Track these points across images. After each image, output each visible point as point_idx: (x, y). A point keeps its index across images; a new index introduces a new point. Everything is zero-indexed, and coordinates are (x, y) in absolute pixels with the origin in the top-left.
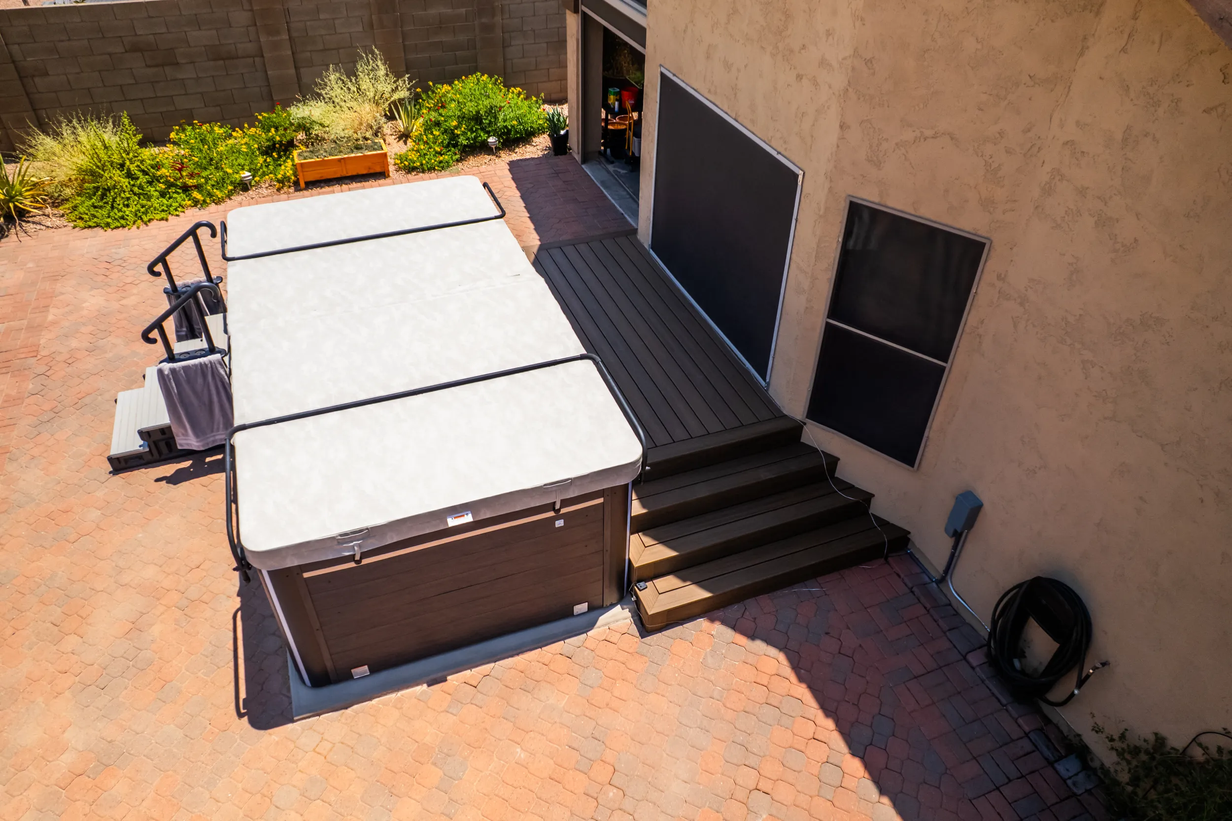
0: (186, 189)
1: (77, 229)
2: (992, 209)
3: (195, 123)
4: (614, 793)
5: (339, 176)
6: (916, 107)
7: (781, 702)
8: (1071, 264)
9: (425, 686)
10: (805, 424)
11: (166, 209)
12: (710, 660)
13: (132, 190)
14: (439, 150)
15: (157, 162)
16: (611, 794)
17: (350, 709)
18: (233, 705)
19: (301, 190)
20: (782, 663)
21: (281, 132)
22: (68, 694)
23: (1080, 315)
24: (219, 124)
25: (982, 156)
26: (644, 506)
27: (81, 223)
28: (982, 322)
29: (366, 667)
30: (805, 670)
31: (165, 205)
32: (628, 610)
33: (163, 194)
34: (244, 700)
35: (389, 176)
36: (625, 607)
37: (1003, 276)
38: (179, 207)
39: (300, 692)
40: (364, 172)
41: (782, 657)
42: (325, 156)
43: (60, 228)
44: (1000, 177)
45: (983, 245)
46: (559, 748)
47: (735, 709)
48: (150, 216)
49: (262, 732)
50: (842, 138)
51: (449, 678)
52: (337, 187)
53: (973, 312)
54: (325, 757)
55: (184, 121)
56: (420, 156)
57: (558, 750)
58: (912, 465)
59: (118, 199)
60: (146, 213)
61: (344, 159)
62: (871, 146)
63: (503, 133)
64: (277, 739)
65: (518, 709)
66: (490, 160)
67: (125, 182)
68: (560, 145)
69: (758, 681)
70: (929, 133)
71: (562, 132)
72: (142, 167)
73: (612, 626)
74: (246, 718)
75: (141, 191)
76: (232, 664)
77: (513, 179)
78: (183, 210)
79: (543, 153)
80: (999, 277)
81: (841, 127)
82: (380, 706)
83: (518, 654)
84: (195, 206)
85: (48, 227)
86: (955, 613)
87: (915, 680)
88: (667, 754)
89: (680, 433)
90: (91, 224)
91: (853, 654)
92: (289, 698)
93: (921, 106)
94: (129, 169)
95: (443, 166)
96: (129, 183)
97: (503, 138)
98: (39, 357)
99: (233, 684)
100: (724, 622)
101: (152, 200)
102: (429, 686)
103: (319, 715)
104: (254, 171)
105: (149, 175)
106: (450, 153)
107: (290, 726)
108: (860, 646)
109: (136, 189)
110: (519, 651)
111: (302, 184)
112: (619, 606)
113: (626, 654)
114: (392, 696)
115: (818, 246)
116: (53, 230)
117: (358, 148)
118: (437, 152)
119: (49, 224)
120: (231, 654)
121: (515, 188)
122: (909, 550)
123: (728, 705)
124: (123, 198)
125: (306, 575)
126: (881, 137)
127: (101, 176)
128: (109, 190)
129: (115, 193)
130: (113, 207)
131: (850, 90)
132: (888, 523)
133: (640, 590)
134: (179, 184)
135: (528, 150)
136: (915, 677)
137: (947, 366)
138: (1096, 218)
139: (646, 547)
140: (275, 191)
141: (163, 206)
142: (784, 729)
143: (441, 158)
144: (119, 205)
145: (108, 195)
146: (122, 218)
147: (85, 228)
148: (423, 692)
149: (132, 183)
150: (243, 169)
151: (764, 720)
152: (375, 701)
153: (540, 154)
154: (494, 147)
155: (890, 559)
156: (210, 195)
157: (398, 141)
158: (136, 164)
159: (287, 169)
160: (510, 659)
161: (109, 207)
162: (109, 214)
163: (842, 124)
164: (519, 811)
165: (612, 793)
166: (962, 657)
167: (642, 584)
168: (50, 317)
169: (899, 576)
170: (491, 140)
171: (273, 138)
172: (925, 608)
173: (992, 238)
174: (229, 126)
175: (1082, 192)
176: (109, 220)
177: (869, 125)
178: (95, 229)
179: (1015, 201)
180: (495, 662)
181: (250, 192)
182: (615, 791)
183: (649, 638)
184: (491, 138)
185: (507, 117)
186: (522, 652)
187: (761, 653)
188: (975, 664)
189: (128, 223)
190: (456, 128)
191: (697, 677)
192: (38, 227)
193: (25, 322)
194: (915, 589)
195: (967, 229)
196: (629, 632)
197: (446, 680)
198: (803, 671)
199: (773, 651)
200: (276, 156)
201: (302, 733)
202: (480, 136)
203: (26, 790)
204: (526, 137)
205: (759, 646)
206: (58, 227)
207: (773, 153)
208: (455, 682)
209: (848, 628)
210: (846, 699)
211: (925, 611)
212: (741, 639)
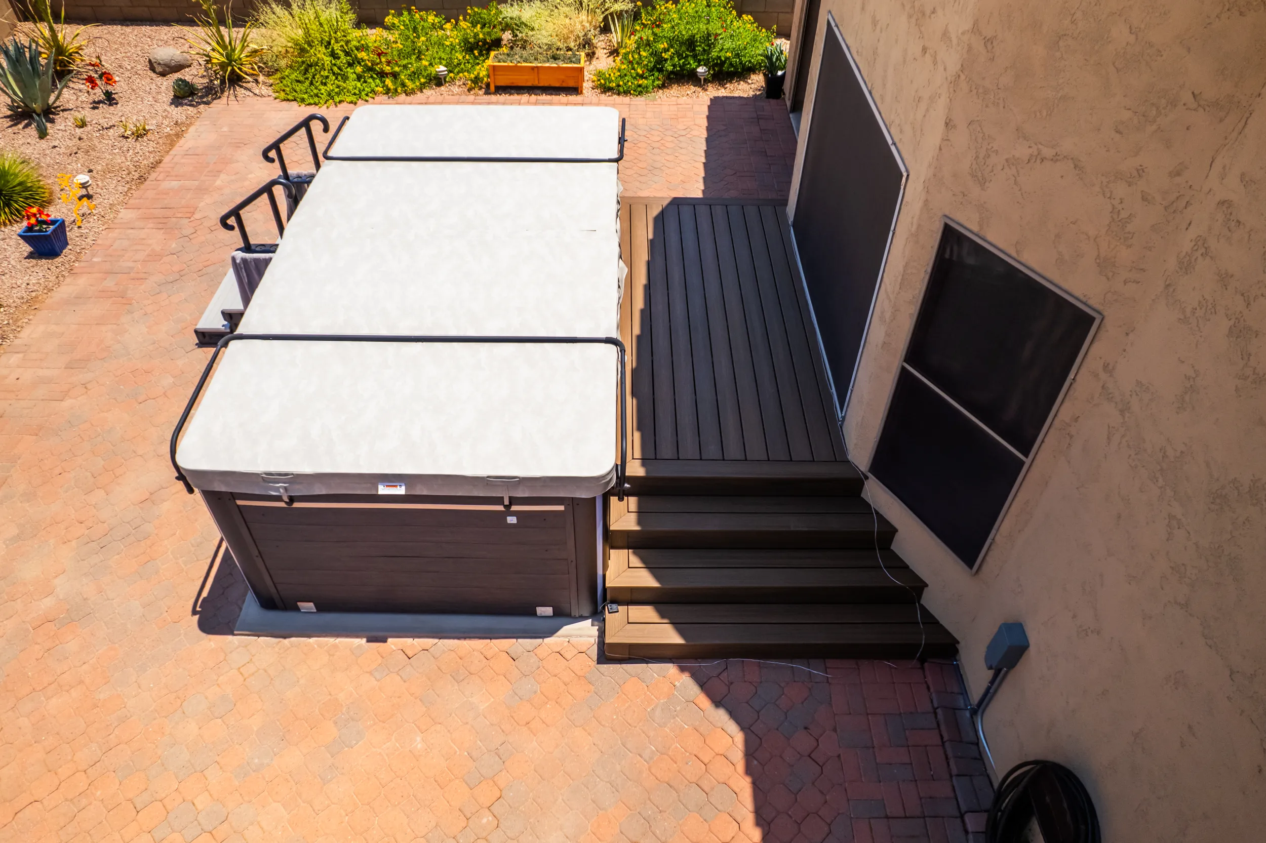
0: (382, 75)
1: (278, 100)
2: (1110, 274)
3: (413, 10)
4: (488, 820)
5: (529, 84)
6: (1038, 114)
7: (712, 789)
8: (1188, 378)
9: (365, 640)
10: (867, 478)
11: (357, 92)
12: (658, 712)
13: (332, 70)
14: (641, 72)
15: (362, 44)
16: (485, 820)
17: (287, 640)
18: (193, 600)
19: (490, 94)
20: (737, 744)
21: (486, 30)
22: (74, 543)
24: (434, 13)
25: (1110, 198)
26: (639, 522)
27: (282, 95)
28: (1076, 419)
29: (311, 604)
30: (758, 761)
31: (357, 89)
32: (597, 627)
33: (359, 78)
34: (204, 598)
35: (581, 93)
36: (596, 623)
37: (1111, 367)
38: (370, 93)
39: (251, 607)
40: (557, 85)
41: (739, 737)
42: (519, 62)
43: (264, 96)
44: (1129, 233)
45: (1093, 319)
46: (458, 750)
47: (659, 778)
48: (341, 98)
49: (204, 635)
50: (946, 139)
51: (390, 640)
52: (525, 97)
53: (1067, 404)
54: (245, 680)
55: (405, 5)
56: (620, 76)
57: (455, 753)
58: (971, 566)
59: (318, 76)
60: (338, 94)
61: (537, 67)
62: (977, 157)
63: (716, 65)
64: (213, 646)
65: (438, 696)
66: (694, 92)
67: (327, 60)
68: (774, 87)
69: (700, 756)
70: (1048, 152)
71: (780, 73)
72: (346, 47)
73: (573, 640)
74: (197, 617)
75: (339, 71)
76: (209, 560)
77: (708, 117)
78: (374, 96)
79: (754, 93)
80: (1106, 367)
81: (947, 124)
82: (316, 646)
83: (465, 638)
84: (387, 93)
85: (255, 94)
86: (979, 757)
87: (886, 820)
88: (563, 800)
89: (712, 450)
90: (290, 97)
91: (824, 764)
92: (241, 609)
93: (1045, 114)
94: (333, 49)
95: (641, 91)
96: (331, 62)
97: (714, 70)
98: (192, 219)
99: (202, 579)
100: (694, 676)
101: (347, 82)
102: (368, 641)
103: (259, 636)
104: (452, 67)
105: (351, 56)
106: (652, 78)
107: (230, 637)
108: (839, 756)
109: (335, 69)
110: (467, 635)
111: (492, 88)
112: (590, 620)
113: (574, 675)
114: (331, 640)
115: (904, 271)
116: (259, 98)
117: (555, 58)
118: (638, 74)
119: (257, 92)
120: (215, 549)
121: (705, 128)
122: (956, 661)
123: (653, 771)
124: (322, 76)
125: (239, 502)
126: (989, 147)
127: (308, 52)
128: (311, 66)
129: (316, 70)
130: (311, 83)
131: (963, 77)
132: (937, 623)
133: (609, 613)
134: (377, 69)
135: (740, 87)
136: (887, 817)
137: (1028, 461)
138: (1232, 323)
139: (629, 567)
140: (466, 90)
141: (355, 89)
142: (702, 820)
143: (641, 82)
144: (317, 82)
145: (310, 71)
146: (317, 95)
147: (285, 100)
148: (360, 646)
149: (333, 62)
150: (441, 63)
151: (684, 802)
152: (313, 640)
153: (751, 93)
154: (702, 78)
155: (926, 665)
156: (403, 85)
157: (608, 57)
158: (340, 44)
159: (482, 70)
160: (456, 641)
161: (307, 83)
162: (306, 89)
163: (948, 121)
164: (389, 801)
165: (487, 819)
166: (958, 814)
167: (614, 606)
168: (218, 183)
169: (928, 688)
170: (701, 69)
171: (476, 35)
172: (942, 737)
173: (1105, 313)
174: (444, 17)
175: (1224, 279)
176: (306, 96)
177: (979, 129)
178: (293, 103)
179: (1143, 270)
180: (440, 639)
181: (442, 88)
182: (490, 818)
183: (605, 666)
184: (701, 67)
185: (725, 48)
186: (470, 638)
187: (719, 725)
188: (970, 828)
189: (321, 101)
190: (666, 50)
191: (635, 727)
192: (248, 93)
193: (196, 183)
194: (939, 711)
195: (1077, 293)
196: (587, 652)
197: (386, 642)
198: (755, 762)
199: (732, 727)
200: (477, 54)
201: (237, 648)
202: (689, 63)
204: (742, 72)
205: (721, 716)
206: (262, 96)
207: (890, 142)
208: (393, 646)
209: (835, 730)
210: (790, 813)
211: (940, 743)
212: (704, 701)
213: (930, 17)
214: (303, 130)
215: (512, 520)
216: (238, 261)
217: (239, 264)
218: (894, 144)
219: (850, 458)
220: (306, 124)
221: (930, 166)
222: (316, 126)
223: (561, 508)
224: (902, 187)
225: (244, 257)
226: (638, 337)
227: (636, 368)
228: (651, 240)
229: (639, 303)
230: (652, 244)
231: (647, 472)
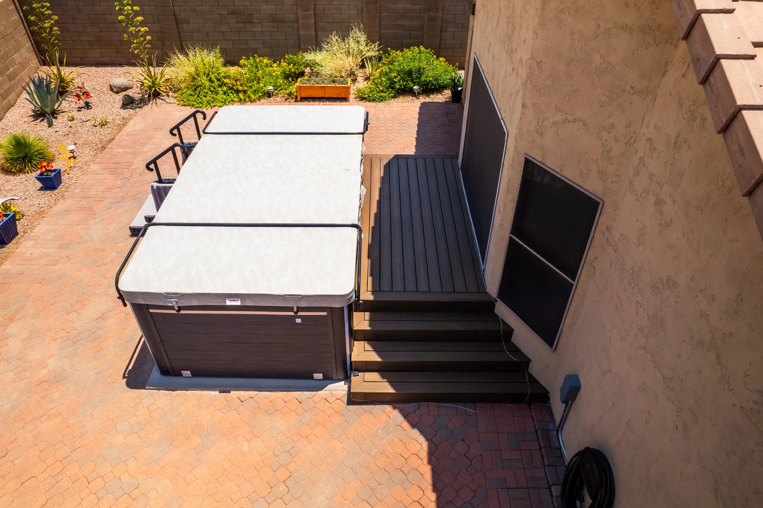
0: (238, 91)
1: (179, 105)
2: (605, 179)
3: (255, 56)
5: (320, 96)
6: (565, 99)
7: (409, 472)
8: (640, 229)
9: (218, 392)
10: (496, 301)
11: (224, 101)
12: (380, 431)
13: (210, 89)
14: (382, 89)
15: (227, 75)
16: (281, 488)
17: (175, 392)
18: (124, 371)
19: (297, 101)
20: (423, 449)
21: (296, 67)
22: (59, 341)
23: (640, 268)
24: (267, 58)
25: (601, 140)
26: (370, 326)
27: (182, 103)
28: (596, 258)
29: (189, 372)
30: (436, 458)
31: (224, 99)
32: (347, 386)
33: (225, 93)
34: (130, 370)
35: (349, 101)
36: (347, 383)
37: (609, 228)
38: (231, 101)
39: (155, 374)
40: (335, 96)
41: (425, 444)
42: (314, 84)
43: (172, 104)
44: (611, 157)
45: (598, 203)
46: (267, 451)
47: (379, 466)
48: (214, 104)
49: (129, 389)
50: (523, 114)
51: (232, 392)
52: (317, 103)
53: (591, 250)
54: (151, 413)
55: (251, 54)
56: (370, 91)
57: (266, 452)
58: (552, 347)
59: (202, 92)
60: (213, 102)
61: (323, 87)
62: (538, 122)
63: (424, 85)
64: (134, 395)
65: (258, 422)
66: (412, 100)
67: (207, 83)
68: (457, 97)
69: (403, 454)
70: (571, 118)
71: (460, 89)
72: (218, 77)
73: (333, 392)
74: (126, 380)
75: (214, 90)
76: (134, 350)
77: (419, 113)
78: (233, 103)
79: (445, 100)
80: (607, 228)
81: (523, 106)
82: (191, 396)
83: (274, 391)
84: (240, 101)
85: (167, 102)
86: (561, 456)
87: (507, 489)
88: (325, 478)
89: (411, 286)
90: (186, 104)
91: (472, 459)
92: (150, 376)
93: (567, 99)
94: (211, 78)
95: (382, 99)
96: (209, 84)
97: (423, 87)
98: (130, 169)
99: (129, 360)
100: (401, 411)
101: (218, 95)
102: (219, 393)
103: (159, 390)
104: (276, 87)
105: (221, 81)
106: (388, 92)
107: (143, 391)
108: (481, 455)
109: (212, 88)
110: (275, 390)
111: (299, 99)
112: (343, 382)
113: (333, 411)
114: (199, 392)
115: (508, 184)
116: (169, 104)
117: (334, 82)
118: (380, 90)
119: (168, 101)
120: (136, 344)
121: (417, 119)
122: (549, 404)
123: (376, 462)
124: (204, 92)
125: (151, 311)
126: (544, 117)
127: (196, 79)
128: (198, 87)
129: (201, 89)
130: (198, 96)
131: (528, 81)
132: (537, 382)
133: (354, 376)
134: (235, 88)
135: (438, 97)
136: (507, 488)
137: (575, 284)
138: (655, 198)
139: (365, 351)
140: (284, 100)
141: (223, 99)
142: (403, 489)
143: (382, 94)
144: (201, 95)
145: (197, 89)
146: (201, 103)
147: (183, 105)
148: (215, 396)
149: (211, 84)
150: (270, 85)
151: (393, 479)
152: (189, 392)
153: (444, 100)
154: (416, 92)
155: (532, 406)
156: (249, 97)
157: (364, 81)
158: (215, 75)
159: (293, 89)
160: (268, 393)
161: (196, 96)
162: (195, 99)
163: (523, 104)
164: (228, 478)
166: (548, 487)
167: (356, 372)
168: (145, 150)
169: (533, 419)
170: (415, 87)
171: (290, 69)
172: (540, 445)
173: (604, 200)
174: (273, 60)
175: (651, 176)
176: (195, 103)
177: (538, 107)
178: (188, 107)
179: (619, 176)
180: (260, 392)
181: (271, 99)
182: (284, 487)
183: (351, 406)
184: (415, 86)
185: (429, 75)
186: (276, 391)
187: (414, 438)
188: (554, 494)
189: (203, 106)
190: (396, 77)
191: (367, 439)
192: (163, 102)
193: (133, 150)
194: (539, 431)
195: (591, 190)
196: (342, 399)
197: (230, 392)
198: (434, 458)
199: (422, 439)
200: (290, 80)
201: (147, 396)
202: (409, 84)
203: (21, 381)
204: (439, 89)
205: (415, 433)
206: (170, 103)
207: (500, 118)
208: (233, 396)
209: (479, 441)
210: (452, 485)
211: (538, 448)
212: (406, 425)
213: (515, 53)
214: (192, 119)
215: (298, 321)
216: (155, 188)
217: (155, 189)
218: (502, 119)
219: (487, 291)
220: (194, 115)
221: (517, 127)
222: (199, 116)
223: (325, 314)
224: (506, 140)
225: (158, 186)
226: (373, 228)
227: (371, 244)
228: (382, 177)
229: (374, 210)
230: (383, 179)
231: (375, 298)
